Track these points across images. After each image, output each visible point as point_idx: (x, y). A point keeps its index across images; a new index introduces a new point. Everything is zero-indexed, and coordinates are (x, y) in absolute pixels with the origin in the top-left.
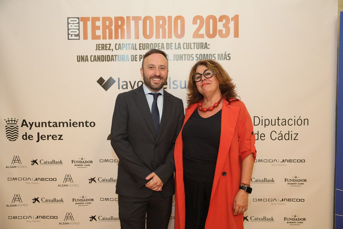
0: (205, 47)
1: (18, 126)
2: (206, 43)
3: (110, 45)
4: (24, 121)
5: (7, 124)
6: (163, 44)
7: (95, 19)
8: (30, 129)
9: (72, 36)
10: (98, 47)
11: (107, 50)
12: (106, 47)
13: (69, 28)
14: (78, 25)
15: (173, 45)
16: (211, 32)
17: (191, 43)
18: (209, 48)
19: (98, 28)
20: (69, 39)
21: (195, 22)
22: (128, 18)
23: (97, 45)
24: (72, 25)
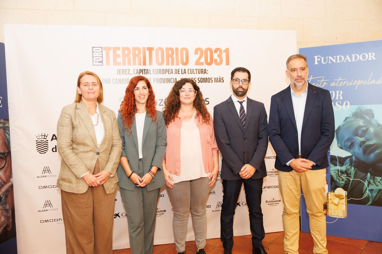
0: (205, 72)
1: (47, 141)
2: (205, 69)
3: (129, 70)
4: (54, 135)
5: (38, 139)
6: (172, 70)
7: (116, 49)
9: (96, 62)
10: (119, 72)
11: (127, 74)
12: (126, 72)
13: (94, 56)
14: (101, 53)
15: (180, 71)
16: (209, 61)
17: (194, 69)
18: (207, 73)
19: (119, 56)
20: (93, 65)
21: (196, 53)
22: (144, 48)
23: (118, 70)
24: (96, 53)
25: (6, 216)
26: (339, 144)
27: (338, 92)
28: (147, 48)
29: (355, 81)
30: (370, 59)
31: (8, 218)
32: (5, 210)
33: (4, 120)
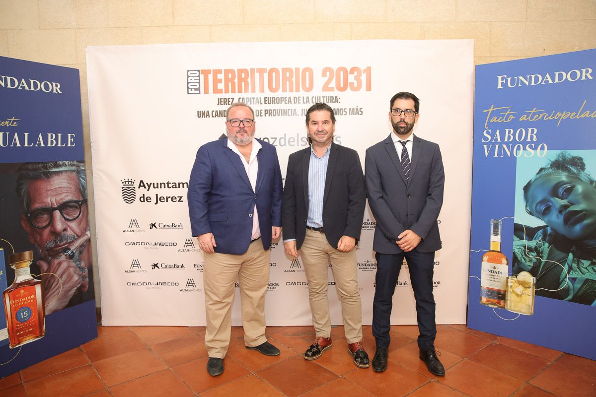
1: (135, 188)
2: (336, 97)
3: (233, 99)
4: (142, 181)
5: (124, 185)
6: (290, 98)
7: (217, 72)
8: (148, 190)
9: (191, 90)
10: (220, 102)
12: (229, 101)
13: (189, 81)
14: (198, 78)
15: (301, 99)
16: (342, 86)
17: (320, 97)
18: (340, 102)
19: (220, 81)
20: (188, 93)
21: (324, 74)
22: (252, 70)
23: (218, 99)
24: (192, 78)
25: (80, 275)
26: (528, 208)
27: (530, 130)
28: (257, 69)
29: (558, 114)
30: (584, 78)
31: (83, 277)
32: (79, 268)
33: (77, 162)
